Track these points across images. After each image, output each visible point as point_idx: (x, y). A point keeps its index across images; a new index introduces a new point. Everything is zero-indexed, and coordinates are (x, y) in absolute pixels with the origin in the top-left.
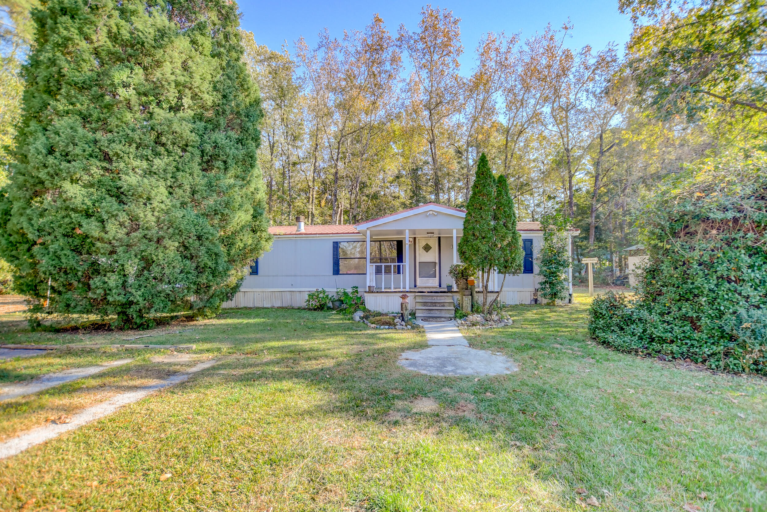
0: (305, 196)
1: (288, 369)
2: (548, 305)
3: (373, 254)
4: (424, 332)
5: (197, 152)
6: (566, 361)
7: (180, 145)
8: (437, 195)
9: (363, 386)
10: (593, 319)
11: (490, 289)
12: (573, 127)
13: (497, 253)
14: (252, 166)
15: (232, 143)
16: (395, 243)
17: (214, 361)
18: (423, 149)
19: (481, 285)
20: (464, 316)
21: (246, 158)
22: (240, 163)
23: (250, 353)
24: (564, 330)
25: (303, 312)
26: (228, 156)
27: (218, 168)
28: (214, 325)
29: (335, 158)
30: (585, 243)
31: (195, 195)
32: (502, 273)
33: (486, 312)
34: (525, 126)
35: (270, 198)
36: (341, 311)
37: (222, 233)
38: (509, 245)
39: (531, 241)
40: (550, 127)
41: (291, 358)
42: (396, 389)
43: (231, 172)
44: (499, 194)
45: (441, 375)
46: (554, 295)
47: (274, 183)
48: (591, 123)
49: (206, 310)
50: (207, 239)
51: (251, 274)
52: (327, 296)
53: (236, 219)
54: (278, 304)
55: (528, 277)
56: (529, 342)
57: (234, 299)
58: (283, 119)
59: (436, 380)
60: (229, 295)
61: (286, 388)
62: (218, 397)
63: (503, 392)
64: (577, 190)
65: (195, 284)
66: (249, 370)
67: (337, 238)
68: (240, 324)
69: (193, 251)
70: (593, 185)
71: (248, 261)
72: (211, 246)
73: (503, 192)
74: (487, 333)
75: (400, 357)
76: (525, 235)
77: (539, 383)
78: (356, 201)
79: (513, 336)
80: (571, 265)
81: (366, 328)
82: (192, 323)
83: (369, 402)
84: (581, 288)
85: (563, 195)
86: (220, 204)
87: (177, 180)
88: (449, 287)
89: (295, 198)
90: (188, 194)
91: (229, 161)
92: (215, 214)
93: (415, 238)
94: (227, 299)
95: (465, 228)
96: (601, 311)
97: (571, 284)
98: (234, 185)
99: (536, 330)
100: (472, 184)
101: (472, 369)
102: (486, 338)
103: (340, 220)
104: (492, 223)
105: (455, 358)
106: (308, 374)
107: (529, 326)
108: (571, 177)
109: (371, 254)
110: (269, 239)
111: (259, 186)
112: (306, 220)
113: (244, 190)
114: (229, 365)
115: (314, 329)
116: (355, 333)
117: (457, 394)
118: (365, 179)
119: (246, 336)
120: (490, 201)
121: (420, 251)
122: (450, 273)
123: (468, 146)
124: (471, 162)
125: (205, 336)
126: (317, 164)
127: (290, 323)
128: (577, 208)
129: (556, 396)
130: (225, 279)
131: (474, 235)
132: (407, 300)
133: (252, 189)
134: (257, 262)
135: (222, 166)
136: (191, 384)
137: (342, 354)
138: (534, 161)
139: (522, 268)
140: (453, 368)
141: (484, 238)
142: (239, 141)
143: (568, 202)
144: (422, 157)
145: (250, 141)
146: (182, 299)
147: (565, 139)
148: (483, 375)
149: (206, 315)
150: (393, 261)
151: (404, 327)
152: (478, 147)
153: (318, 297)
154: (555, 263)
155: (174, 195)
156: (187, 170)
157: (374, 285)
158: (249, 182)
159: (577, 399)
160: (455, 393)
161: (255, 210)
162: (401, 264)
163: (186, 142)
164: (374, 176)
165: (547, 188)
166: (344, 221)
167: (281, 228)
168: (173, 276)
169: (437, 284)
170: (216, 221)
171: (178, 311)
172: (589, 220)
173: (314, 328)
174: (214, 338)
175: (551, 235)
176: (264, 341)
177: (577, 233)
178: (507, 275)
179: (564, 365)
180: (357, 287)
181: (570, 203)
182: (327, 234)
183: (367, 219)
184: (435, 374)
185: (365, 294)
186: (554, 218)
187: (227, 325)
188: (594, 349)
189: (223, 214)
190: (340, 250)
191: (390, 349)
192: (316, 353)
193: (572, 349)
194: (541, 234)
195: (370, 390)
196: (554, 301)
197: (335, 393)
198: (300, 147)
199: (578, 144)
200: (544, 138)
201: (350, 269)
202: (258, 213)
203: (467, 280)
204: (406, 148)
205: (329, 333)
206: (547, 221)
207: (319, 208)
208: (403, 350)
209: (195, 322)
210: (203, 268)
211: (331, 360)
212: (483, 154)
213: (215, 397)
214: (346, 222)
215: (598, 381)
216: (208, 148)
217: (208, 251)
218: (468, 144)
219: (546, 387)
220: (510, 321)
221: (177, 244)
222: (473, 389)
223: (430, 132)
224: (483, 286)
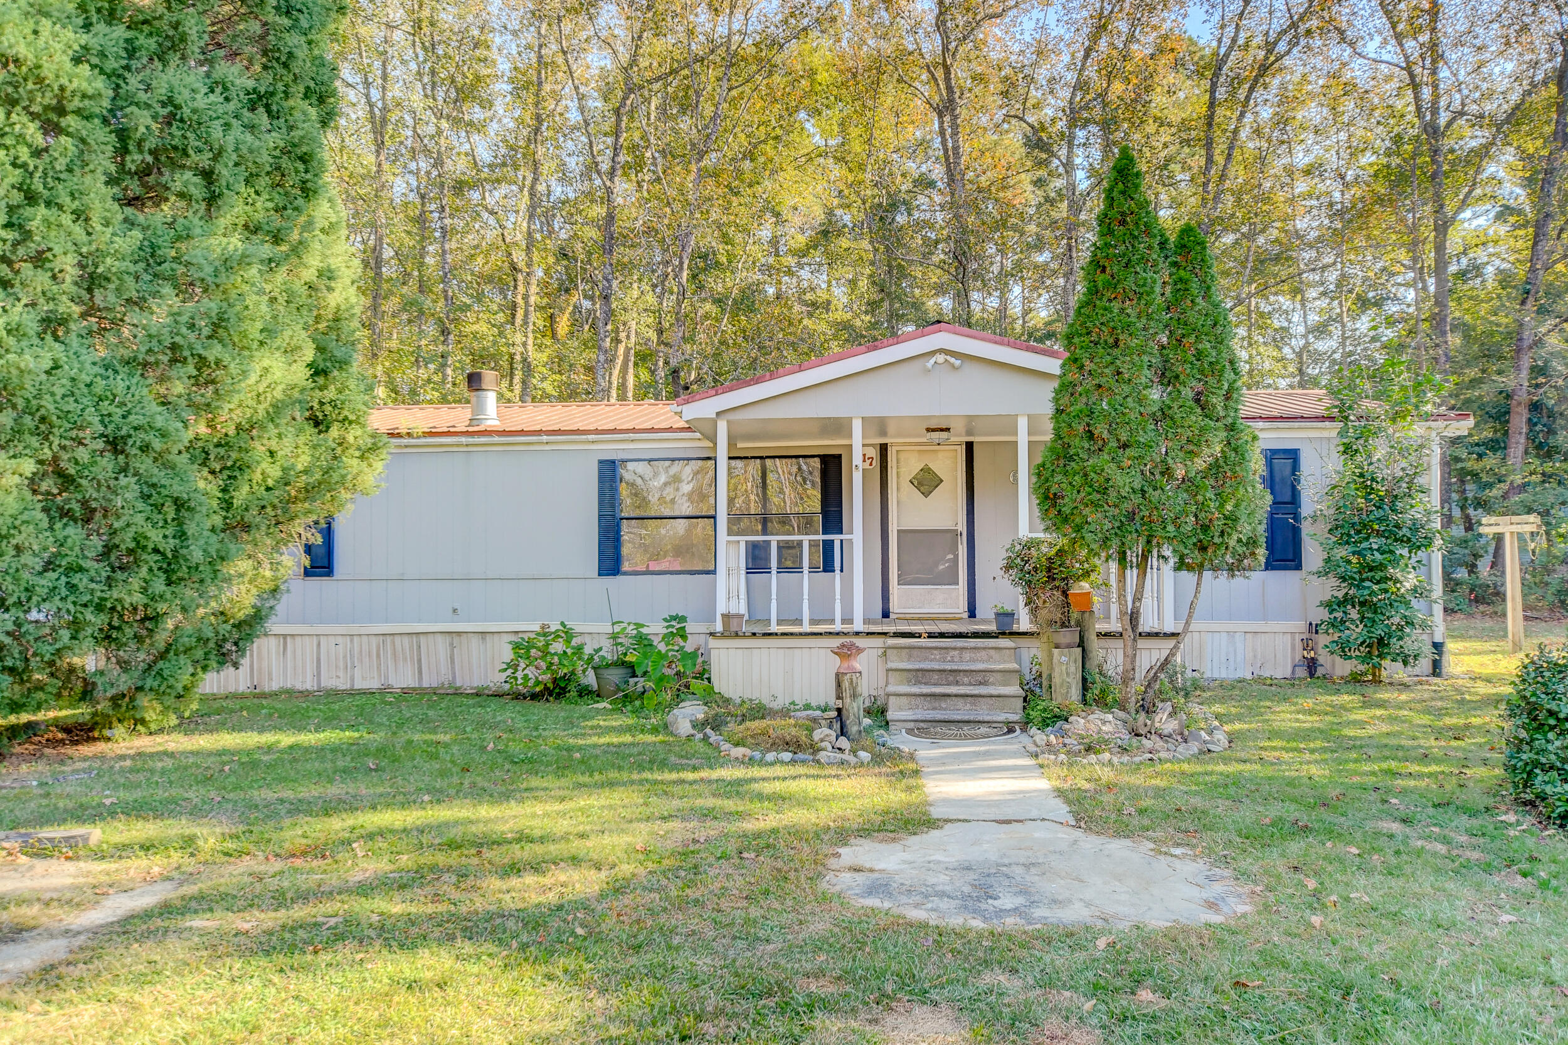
0: (498, 299)
1: (441, 908)
2: (1355, 679)
3: (738, 503)
4: (916, 773)
5: (102, 137)
6: (1426, 882)
7: (36, 108)
8: (962, 297)
9: (704, 963)
10: (1523, 734)
11: (1148, 623)
12: (1459, 43)
13: (1172, 498)
14: (308, 191)
15: (232, 106)
16: (816, 463)
17: (168, 885)
18: (914, 133)
19: (1114, 609)
20: (1056, 719)
21: (285, 162)
22: (263, 182)
23: (304, 854)
24: (1414, 768)
25: (494, 704)
26: (217, 156)
27: (181, 195)
28: (172, 755)
29: (605, 167)
30: (1491, 461)
31: (97, 292)
32: (1190, 568)
33: (1132, 706)
34: (1282, 47)
35: (375, 307)
36: (627, 700)
37: (203, 429)
38: (1215, 469)
39: (1293, 456)
40: (1371, 48)
41: (449, 869)
42: (819, 974)
43: (234, 211)
44: (1181, 288)
45: (977, 924)
46: (1379, 646)
47: (388, 253)
48: (1525, 28)
49: (143, 700)
50: (145, 448)
51: (307, 573)
52: (579, 649)
53: (253, 378)
54: (403, 678)
55: (1284, 581)
56: (1291, 811)
57: (245, 662)
58: (418, 25)
59: (958, 944)
60: (228, 646)
61: (429, 975)
62: (182, 1013)
63: (1197, 990)
64: (1462, 275)
65: (99, 608)
66: (299, 912)
67: (610, 449)
68: (269, 749)
69: (91, 492)
70: (1527, 253)
71: (298, 526)
72: (159, 475)
73: (1194, 287)
74: (1137, 780)
75: (833, 863)
76: (1271, 437)
77: (1329, 959)
78: (680, 319)
79: (1232, 791)
80: (1438, 542)
81: (714, 759)
82: (86, 750)
83: (723, 1022)
84: (1478, 623)
85: (1411, 295)
86: (192, 326)
87: (27, 235)
88: (1006, 617)
89: (468, 307)
90: (68, 286)
91: (224, 171)
92: (173, 361)
93: (884, 449)
94: (221, 663)
95: (1059, 411)
96: (1553, 706)
97: (1438, 610)
98: (244, 260)
99: (1314, 770)
100: (1083, 256)
101: (1088, 905)
102: (1135, 794)
103: (623, 386)
104: (1155, 394)
105: (1027, 866)
106: (511, 924)
107: (1286, 756)
108: (1442, 228)
109: (731, 501)
110: (374, 449)
111: (335, 262)
112: (505, 384)
113: (281, 276)
114: (224, 896)
115: (532, 764)
116: (674, 776)
117: (1032, 995)
118: (709, 240)
119: (288, 794)
120: (1149, 317)
121: (901, 491)
122: (1008, 568)
123: (1073, 122)
124: (1082, 181)
125: (138, 794)
126: (541, 188)
127: (446, 745)
128: (1466, 337)
129: (1391, 1009)
130: (212, 590)
131: (1091, 435)
132: (859, 663)
133: (309, 274)
134: (328, 533)
135: (197, 189)
136: (79, 970)
137: (631, 851)
138: (1308, 172)
139: (1262, 552)
140: (1020, 900)
141: (1125, 446)
142: (258, 100)
143: (1433, 317)
144: (911, 165)
145: (297, 102)
146: (51, 663)
147: (1426, 93)
148: (1124, 926)
149: (143, 722)
150: (806, 526)
151: (846, 756)
152: (1107, 125)
153: (545, 653)
154: (1379, 534)
155: (17, 289)
156: (66, 200)
157: (743, 609)
158: (298, 250)
159: (1469, 1021)
160: (1026, 988)
161: (320, 349)
162: (836, 538)
163: (60, 99)
164: (746, 231)
165: (1356, 270)
166: (639, 386)
167: (415, 409)
168: (16, 580)
169: (962, 607)
170: (179, 388)
171: (39, 707)
172: (1508, 381)
173: (531, 761)
174: (173, 801)
175: (1363, 435)
176: (353, 809)
177: (1464, 427)
178: (1207, 575)
179: (1419, 897)
180: (682, 619)
181: (1438, 321)
182: (577, 432)
183: (718, 384)
184: (956, 921)
185: (713, 643)
186: (1379, 376)
187: (220, 753)
188: (1530, 842)
189: (202, 362)
190: (624, 491)
191: (797, 833)
192: (539, 849)
193: (1446, 841)
194: (1331, 430)
195: (729, 978)
196: (1377, 667)
197: (603, 991)
198: (478, 127)
199: (1473, 108)
200: (1349, 88)
201: (656, 557)
202: (333, 359)
203: (1065, 593)
204: (854, 132)
205: (586, 779)
206: (1352, 387)
207: (548, 341)
208: (843, 835)
209: (101, 747)
210: (131, 552)
211: (592, 874)
212: (1125, 151)
213: (169, 1016)
214: (645, 391)
215: (1546, 959)
216: (143, 122)
217: (149, 493)
218: (1075, 116)
219: (1355, 972)
220: (1220, 737)
221: (29, 467)
222: (1090, 975)
223: (940, 74)
224: (1122, 613)
